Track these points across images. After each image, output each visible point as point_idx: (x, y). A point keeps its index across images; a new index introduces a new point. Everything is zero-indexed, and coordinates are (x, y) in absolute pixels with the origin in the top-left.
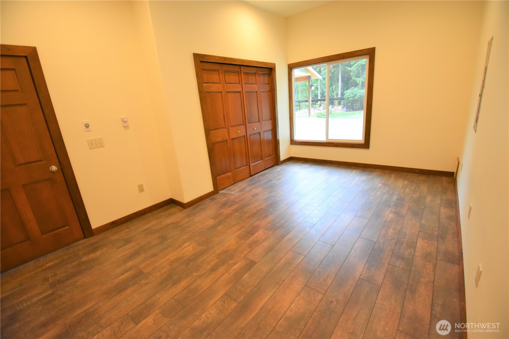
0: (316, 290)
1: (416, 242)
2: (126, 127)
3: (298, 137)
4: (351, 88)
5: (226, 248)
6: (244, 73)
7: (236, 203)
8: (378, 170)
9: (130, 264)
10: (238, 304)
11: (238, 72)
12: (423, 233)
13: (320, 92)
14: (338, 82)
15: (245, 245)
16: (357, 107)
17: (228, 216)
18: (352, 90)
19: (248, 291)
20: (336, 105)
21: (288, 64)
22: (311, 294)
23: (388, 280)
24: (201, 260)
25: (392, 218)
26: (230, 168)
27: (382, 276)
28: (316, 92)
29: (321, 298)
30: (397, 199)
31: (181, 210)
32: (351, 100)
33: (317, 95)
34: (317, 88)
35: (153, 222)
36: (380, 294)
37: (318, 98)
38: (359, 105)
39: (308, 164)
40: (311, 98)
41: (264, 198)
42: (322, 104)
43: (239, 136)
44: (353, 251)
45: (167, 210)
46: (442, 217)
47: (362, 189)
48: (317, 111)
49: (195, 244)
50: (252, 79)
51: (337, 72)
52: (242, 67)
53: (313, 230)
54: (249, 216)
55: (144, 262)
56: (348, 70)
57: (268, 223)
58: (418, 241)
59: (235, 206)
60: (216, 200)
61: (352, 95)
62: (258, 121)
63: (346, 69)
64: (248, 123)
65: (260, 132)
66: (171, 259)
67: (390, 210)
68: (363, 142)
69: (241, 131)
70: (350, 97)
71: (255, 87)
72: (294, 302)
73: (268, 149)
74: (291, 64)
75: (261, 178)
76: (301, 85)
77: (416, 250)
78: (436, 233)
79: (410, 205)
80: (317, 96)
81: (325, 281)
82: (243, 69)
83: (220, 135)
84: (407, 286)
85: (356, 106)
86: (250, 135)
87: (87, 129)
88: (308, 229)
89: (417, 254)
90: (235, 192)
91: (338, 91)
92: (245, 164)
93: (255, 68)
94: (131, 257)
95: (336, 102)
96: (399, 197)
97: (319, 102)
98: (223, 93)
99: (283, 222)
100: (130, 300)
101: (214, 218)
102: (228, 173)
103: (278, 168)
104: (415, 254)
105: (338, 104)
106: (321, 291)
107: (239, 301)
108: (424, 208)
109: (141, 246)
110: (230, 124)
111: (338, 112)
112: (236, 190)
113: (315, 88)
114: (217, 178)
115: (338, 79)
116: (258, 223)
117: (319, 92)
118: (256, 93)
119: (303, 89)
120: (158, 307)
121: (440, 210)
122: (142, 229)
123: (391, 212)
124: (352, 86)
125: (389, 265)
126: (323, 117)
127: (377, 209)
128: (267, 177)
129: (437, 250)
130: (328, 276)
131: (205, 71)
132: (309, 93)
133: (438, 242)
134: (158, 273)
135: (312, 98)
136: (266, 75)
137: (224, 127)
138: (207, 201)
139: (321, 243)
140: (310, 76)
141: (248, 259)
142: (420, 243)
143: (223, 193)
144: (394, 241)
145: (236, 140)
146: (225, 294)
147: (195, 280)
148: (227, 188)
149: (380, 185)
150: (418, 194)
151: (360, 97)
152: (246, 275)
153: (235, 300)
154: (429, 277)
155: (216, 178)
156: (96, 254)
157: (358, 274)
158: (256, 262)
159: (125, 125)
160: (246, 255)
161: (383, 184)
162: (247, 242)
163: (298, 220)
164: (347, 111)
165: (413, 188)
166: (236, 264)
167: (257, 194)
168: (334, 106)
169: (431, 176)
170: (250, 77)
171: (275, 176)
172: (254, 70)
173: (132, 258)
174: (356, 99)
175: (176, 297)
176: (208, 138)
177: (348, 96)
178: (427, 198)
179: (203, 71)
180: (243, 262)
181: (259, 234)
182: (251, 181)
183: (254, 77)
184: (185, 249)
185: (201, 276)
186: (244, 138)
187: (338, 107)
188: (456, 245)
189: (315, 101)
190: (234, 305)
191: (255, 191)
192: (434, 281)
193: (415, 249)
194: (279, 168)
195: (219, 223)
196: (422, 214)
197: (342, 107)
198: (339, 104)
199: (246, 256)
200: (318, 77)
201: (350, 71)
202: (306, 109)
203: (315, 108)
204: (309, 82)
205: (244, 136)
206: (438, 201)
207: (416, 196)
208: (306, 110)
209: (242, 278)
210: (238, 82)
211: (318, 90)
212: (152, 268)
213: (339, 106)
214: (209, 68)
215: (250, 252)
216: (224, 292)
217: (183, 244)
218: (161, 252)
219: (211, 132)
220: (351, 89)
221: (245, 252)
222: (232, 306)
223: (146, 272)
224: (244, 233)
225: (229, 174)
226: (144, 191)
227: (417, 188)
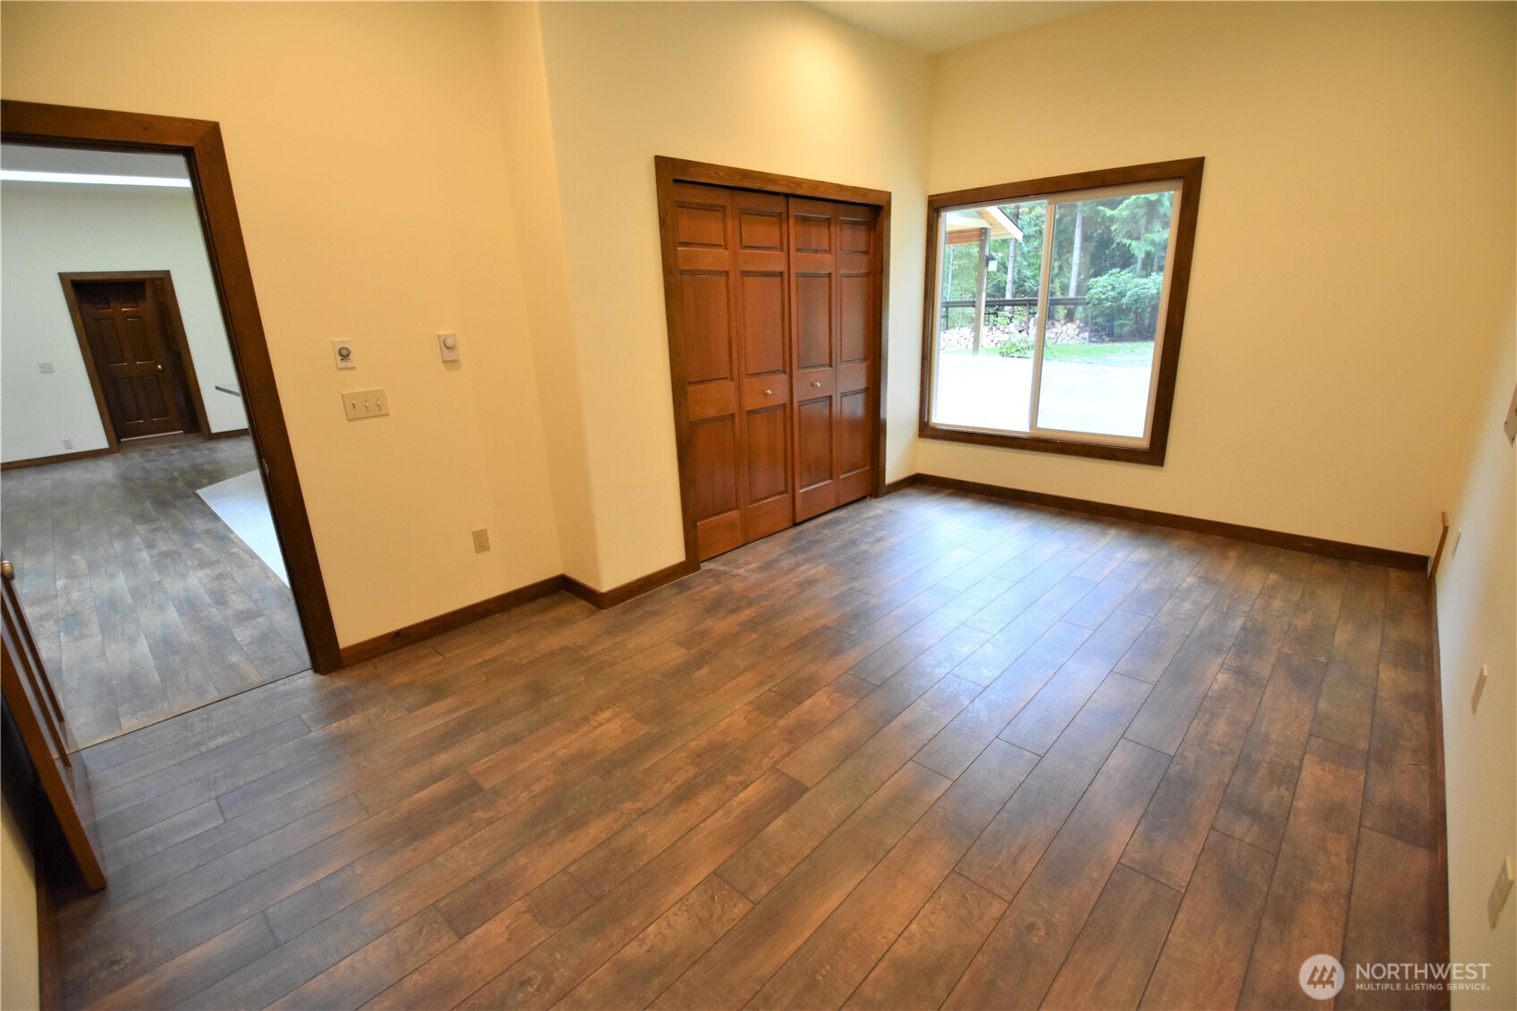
0: (986, 887)
1: (1300, 768)
2: (451, 363)
3: (942, 416)
4: (1110, 272)
5: (720, 738)
6: (797, 218)
7: (750, 604)
8: (1188, 533)
9: (444, 759)
10: (751, 905)
11: (780, 213)
12: (1321, 740)
13: (1013, 277)
14: (1070, 251)
15: (775, 732)
16: (1126, 329)
17: (726, 641)
18: (1112, 278)
19: (783, 870)
20: (1058, 321)
21: (930, 196)
22: (968, 897)
23: (1207, 877)
24: (647, 766)
25: (1226, 687)
26: (737, 499)
27: (1189, 863)
28: (1000, 276)
29: (1000, 914)
30: (1244, 628)
31: (591, 613)
32: (1107, 308)
33: (1002, 285)
34: (1003, 267)
35: (509, 640)
36: (1180, 916)
37: (1004, 296)
38: (1131, 323)
39: (970, 500)
40: (984, 295)
41: (834, 594)
42: (1016, 316)
43: (768, 405)
44: (1100, 778)
45: (547, 608)
46: (1384, 694)
47: (1135, 589)
48: (999, 336)
49: (629, 716)
50: (819, 236)
51: (1068, 218)
52: (792, 201)
53: (979, 704)
54: (789, 647)
55: (483, 758)
56: (1104, 215)
57: (845, 672)
58: (1304, 762)
59: (746, 614)
60: (690, 588)
61: (1113, 294)
62: (827, 362)
63: (1098, 213)
64: (799, 368)
65: (831, 397)
66: (560, 753)
67: (1220, 660)
68: (1145, 444)
69: (775, 391)
70: (1107, 299)
71: (826, 263)
72: (918, 917)
73: (850, 447)
74: (938, 195)
75: (826, 532)
76: (956, 253)
77: (1298, 792)
78: (1363, 745)
79: (1282, 650)
80: (1000, 289)
81: (1014, 862)
82: (796, 208)
83: (715, 399)
84: (1266, 899)
85: (1122, 326)
86: (801, 403)
87: (344, 364)
88: (966, 702)
89: (1300, 804)
90: (747, 571)
91: (1069, 278)
92: (781, 488)
93: (830, 205)
94: (448, 738)
95: (1061, 311)
96: (1251, 623)
97: (1007, 308)
98: (731, 275)
99: (888, 673)
100: (442, 864)
101: (687, 643)
102: (732, 513)
103: (879, 507)
104: (1295, 803)
105: (1065, 319)
106: (1002, 891)
107: (754, 896)
108: (1326, 663)
109: (475, 709)
110: (746, 367)
111: (1065, 341)
112: (751, 563)
113: (998, 267)
114: (699, 524)
115: (1071, 242)
116: (813, 668)
117: (1009, 278)
118: (827, 279)
119: (959, 266)
120: (520, 893)
121: (1378, 672)
122: (479, 661)
123: (1225, 667)
124: (1114, 266)
125: (1212, 831)
126: (1017, 354)
127: (1180, 655)
128: (841, 530)
129: (1363, 800)
130: (1022, 849)
131: (685, 210)
132: (979, 281)
133: (1366, 773)
134: (523, 792)
135: (988, 295)
136: (860, 227)
137: (728, 375)
138: (665, 590)
139: (1005, 745)
140: (986, 229)
141: (784, 774)
142: (1312, 773)
143: (711, 570)
144: (1229, 760)
145: (758, 415)
146: (714, 872)
147: (629, 825)
148: (727, 555)
149: (1190, 580)
150: (1309, 615)
151: (1136, 301)
152: (778, 823)
153: (743, 895)
154: (1336, 877)
155: (694, 525)
156: (347, 723)
157: (1114, 851)
158: (807, 787)
159: (449, 356)
160: (777, 762)
161: (1201, 577)
162: (782, 723)
163: (937, 671)
164: (1094, 339)
165: (1296, 598)
166: (747, 786)
167: (811, 582)
168: (1053, 324)
169: (1352, 563)
170: (813, 229)
171: (869, 529)
172: (824, 212)
173: (448, 742)
174: (1122, 304)
175: (572, 869)
176: (680, 405)
177: (1100, 295)
178: (1337, 632)
179: (680, 209)
180: (768, 782)
181: (816, 702)
182: (794, 540)
183: (824, 231)
184: (600, 728)
185: (644, 813)
186: (782, 410)
187: (1065, 328)
188: (1424, 787)
189: (995, 305)
190: (741, 908)
191: (807, 571)
192: (1351, 892)
193: (1295, 789)
194: (880, 505)
195: (701, 660)
196: (1322, 681)
197: (1078, 327)
198: (1070, 317)
199: (778, 767)
200: (1010, 234)
201: (1112, 219)
202: (965, 329)
203: (995, 325)
204: (982, 247)
205: (784, 405)
206: (1373, 644)
207: (1304, 621)
208: (967, 332)
209: (766, 830)
210: (777, 244)
211: (1006, 273)
212: (505, 778)
213: (1069, 325)
214: (697, 201)
215: (789, 754)
216: (711, 868)
217: (595, 714)
218: (531, 732)
219: (691, 389)
220: (1111, 275)
221: (776, 753)
222: (736, 910)
223: (487, 786)
224: (772, 694)
225: (734, 514)
226: (489, 549)
227: (1307, 599)
